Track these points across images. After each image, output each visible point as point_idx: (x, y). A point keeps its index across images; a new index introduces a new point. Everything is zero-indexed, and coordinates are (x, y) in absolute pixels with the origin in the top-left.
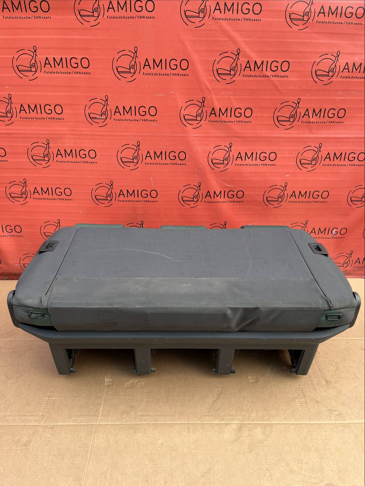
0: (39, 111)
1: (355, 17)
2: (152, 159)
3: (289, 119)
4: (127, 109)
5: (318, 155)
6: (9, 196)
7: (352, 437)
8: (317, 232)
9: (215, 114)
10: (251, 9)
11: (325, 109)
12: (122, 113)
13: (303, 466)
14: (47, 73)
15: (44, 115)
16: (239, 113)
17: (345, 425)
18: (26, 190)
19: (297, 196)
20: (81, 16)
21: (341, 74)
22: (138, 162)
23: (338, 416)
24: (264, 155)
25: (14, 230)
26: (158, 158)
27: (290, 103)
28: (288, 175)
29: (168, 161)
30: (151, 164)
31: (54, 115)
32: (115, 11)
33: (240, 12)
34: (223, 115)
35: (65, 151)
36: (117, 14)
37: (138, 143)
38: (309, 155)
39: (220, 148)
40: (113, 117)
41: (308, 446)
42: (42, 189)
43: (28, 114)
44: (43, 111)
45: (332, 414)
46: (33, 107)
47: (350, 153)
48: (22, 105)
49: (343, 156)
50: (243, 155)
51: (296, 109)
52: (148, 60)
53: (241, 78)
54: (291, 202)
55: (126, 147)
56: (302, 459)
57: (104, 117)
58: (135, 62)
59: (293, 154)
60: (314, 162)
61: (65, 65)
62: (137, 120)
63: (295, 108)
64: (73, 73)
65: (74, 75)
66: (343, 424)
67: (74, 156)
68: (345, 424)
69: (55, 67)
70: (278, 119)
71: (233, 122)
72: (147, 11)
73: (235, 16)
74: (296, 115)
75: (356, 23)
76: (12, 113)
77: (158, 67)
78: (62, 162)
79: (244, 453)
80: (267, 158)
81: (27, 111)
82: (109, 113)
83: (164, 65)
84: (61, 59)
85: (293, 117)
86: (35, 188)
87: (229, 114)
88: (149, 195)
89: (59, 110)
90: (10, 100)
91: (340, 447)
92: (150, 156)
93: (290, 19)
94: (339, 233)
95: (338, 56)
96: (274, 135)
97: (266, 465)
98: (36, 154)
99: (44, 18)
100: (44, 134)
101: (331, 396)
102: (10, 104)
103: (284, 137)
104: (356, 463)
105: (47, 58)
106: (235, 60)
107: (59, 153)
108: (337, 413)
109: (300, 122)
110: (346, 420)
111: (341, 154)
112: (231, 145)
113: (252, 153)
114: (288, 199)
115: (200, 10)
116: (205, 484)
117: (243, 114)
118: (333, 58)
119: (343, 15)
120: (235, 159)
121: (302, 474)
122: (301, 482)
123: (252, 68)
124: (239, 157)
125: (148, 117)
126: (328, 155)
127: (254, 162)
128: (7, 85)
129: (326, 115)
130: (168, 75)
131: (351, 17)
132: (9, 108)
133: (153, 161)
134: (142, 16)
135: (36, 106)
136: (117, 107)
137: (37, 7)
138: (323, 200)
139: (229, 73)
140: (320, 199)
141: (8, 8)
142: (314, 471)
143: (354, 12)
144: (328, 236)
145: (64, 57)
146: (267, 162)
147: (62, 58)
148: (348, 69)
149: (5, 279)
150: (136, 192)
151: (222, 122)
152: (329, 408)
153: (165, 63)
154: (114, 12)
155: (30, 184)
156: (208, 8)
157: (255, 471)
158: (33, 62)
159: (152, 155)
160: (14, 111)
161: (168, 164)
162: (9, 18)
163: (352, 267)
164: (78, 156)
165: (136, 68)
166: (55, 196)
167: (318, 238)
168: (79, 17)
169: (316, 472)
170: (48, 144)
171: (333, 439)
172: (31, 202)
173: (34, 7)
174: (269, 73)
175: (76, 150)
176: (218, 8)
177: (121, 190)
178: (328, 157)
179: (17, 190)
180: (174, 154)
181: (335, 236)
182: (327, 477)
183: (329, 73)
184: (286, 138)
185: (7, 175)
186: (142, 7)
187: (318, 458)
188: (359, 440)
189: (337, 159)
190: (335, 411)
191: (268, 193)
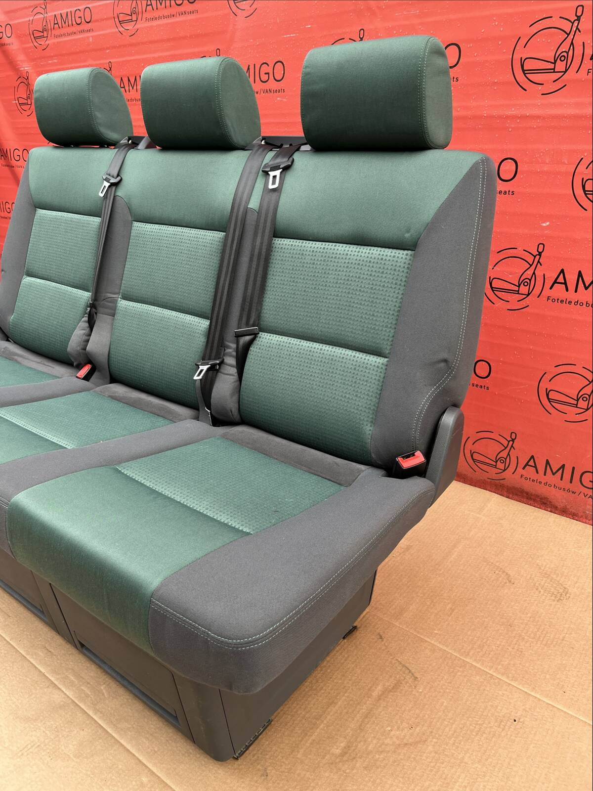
3: (552, 66)
19: (572, 286)
27: (556, 22)
28: (548, 223)
51: (571, 36)
54: (554, 301)
59: (564, 163)
63: (568, 35)
70: (522, 66)
74: (571, 52)
85: (563, 58)
96: (513, 112)
103: (538, 117)
114: (547, 292)
184: (544, 118)
191: (494, 266)
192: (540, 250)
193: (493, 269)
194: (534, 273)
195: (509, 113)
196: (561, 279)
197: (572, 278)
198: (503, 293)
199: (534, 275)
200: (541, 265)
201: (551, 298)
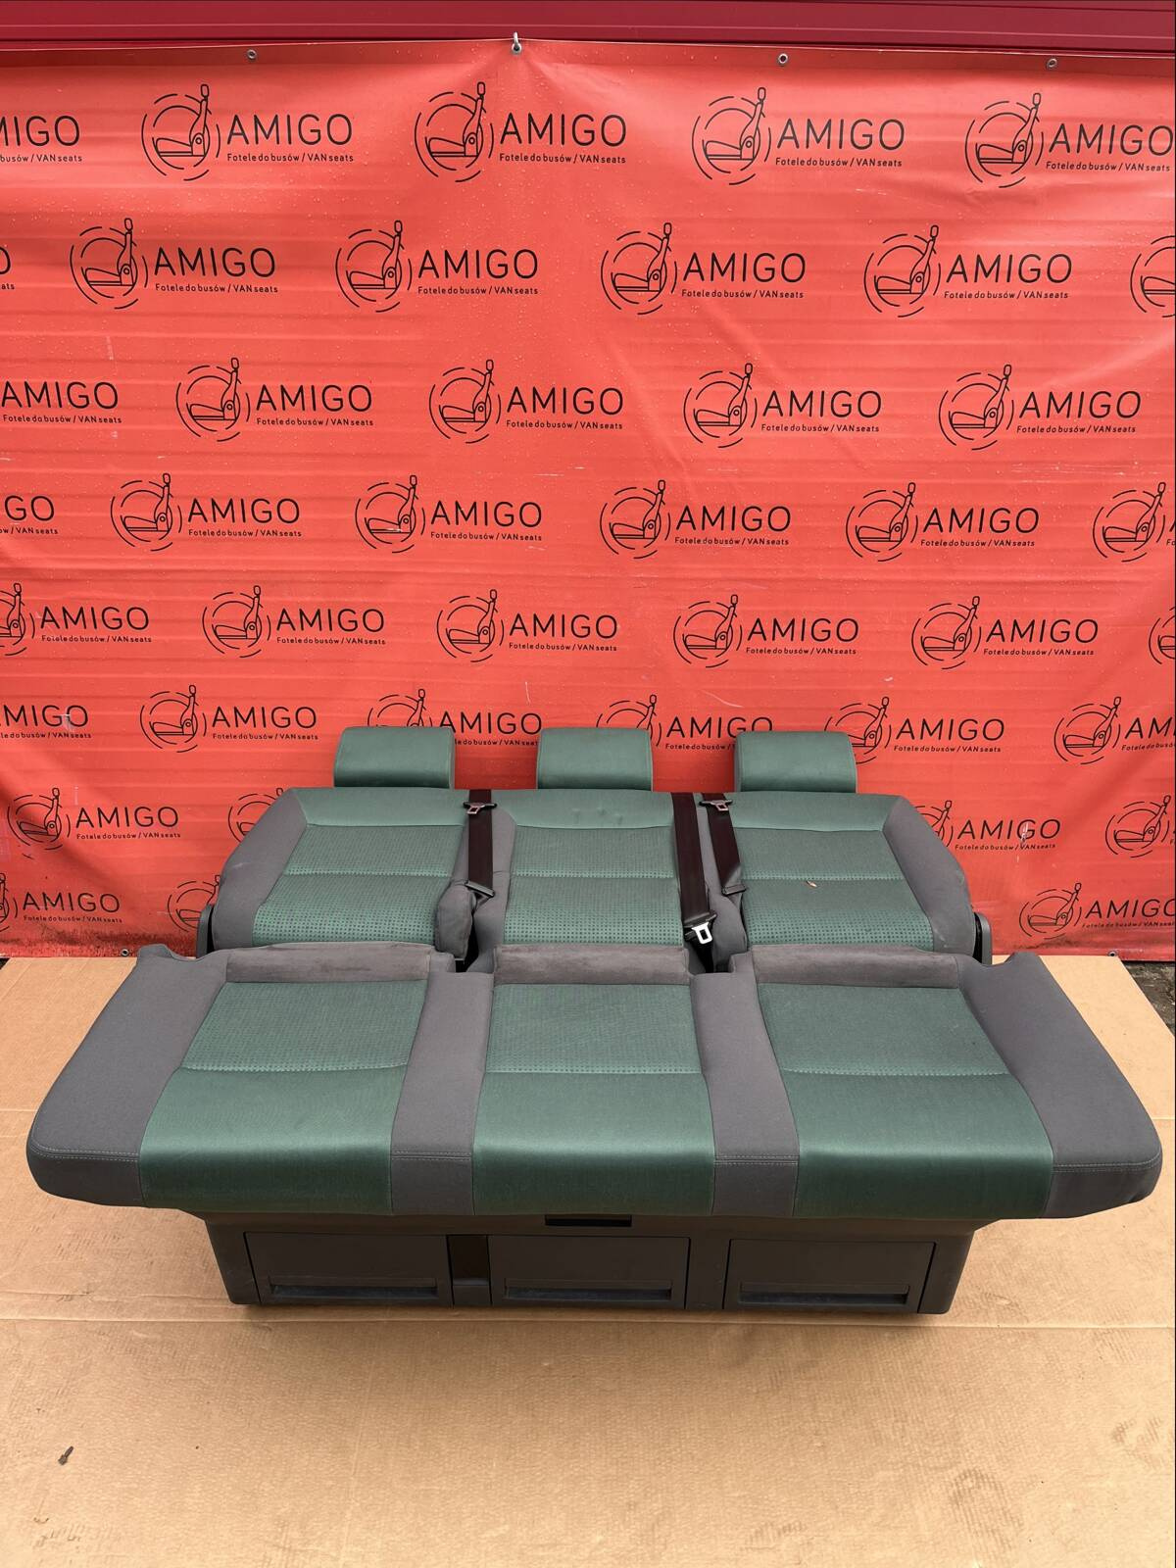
0: (238, 515)
1: (1048, 280)
2: (527, 634)
3: (887, 535)
4: (466, 509)
5: (970, 627)
6: (149, 731)
7: (1041, 1362)
8: (978, 833)
9: (691, 521)
10: (778, 268)
11: (983, 510)
12: (452, 519)
13: (906, 1427)
14: (264, 422)
15: (251, 525)
16: (754, 520)
17: (1023, 1333)
18: (193, 714)
19: (917, 734)
20: (352, 285)
21: (1017, 421)
22: (490, 643)
23: (1008, 1311)
24: (823, 625)
25: (156, 820)
26: (544, 631)
27: (888, 496)
28: (891, 678)
29: (570, 639)
30: (524, 646)
31: (275, 524)
32: (438, 276)
33: (750, 275)
34: (713, 524)
35: (302, 613)
36: (443, 283)
37: (493, 593)
38: (947, 627)
39: (705, 607)
40: (429, 528)
41: (922, 1381)
42: (236, 710)
43: (209, 522)
44: (248, 515)
45: (991, 1304)
46: (223, 505)
47: (1057, 622)
48: (195, 501)
49: (1037, 628)
50: (768, 627)
51: (905, 509)
52: (520, 390)
53: (758, 433)
54: (901, 749)
55: (461, 603)
56: (907, 1410)
57: (406, 528)
58: (488, 395)
59: (903, 623)
60: (959, 646)
61: (309, 403)
62: (491, 537)
63: (902, 508)
64: (330, 422)
65: (331, 428)
66: (1020, 1331)
67: (325, 626)
68: (1025, 1331)
69: (284, 408)
70: (857, 534)
71: (741, 543)
72: (519, 275)
73: (738, 285)
74: (905, 524)
75: (1051, 295)
76: (170, 521)
77: (544, 406)
78: (292, 641)
79: (758, 1392)
80: (834, 635)
81: (209, 516)
82: (420, 517)
83: (559, 402)
84: (301, 389)
85: (897, 530)
86: (219, 709)
87: (728, 523)
88: (518, 726)
89: (288, 512)
90: (166, 488)
91: (1007, 1385)
92: (524, 628)
93: (878, 290)
94: (1038, 832)
95: (1007, 377)
96: (850, 576)
97: (814, 1422)
98: (226, 621)
99: (261, 289)
100: (247, 571)
101: (992, 1259)
102: (165, 500)
104: (1045, 1425)
105: (264, 388)
106: (740, 390)
107: (284, 619)
108: (1005, 1302)
109: (917, 544)
110: (1028, 1321)
111: (1033, 623)
112: (734, 602)
113: (793, 622)
114: (893, 741)
115: (650, 273)
116: (658, 1462)
117: (765, 522)
118: (996, 384)
119: (1015, 276)
120: (746, 636)
121: (904, 1447)
122: (900, 1465)
123: (785, 409)
124: (758, 629)
125: (517, 528)
126: (996, 626)
127: (797, 644)
128: (160, 453)
129: (986, 523)
130: (570, 426)
131: (1035, 280)
132: (162, 508)
133: (532, 640)
134: (506, 289)
135: (231, 503)
136: (440, 503)
137: (243, 264)
138: (988, 744)
139: (727, 420)
140: (980, 741)
141: (169, 265)
142: (934, 1441)
143: (1044, 269)
144: (1009, 843)
145: (307, 386)
146: (834, 643)
147: (302, 387)
148: (1036, 408)
149: (125, 952)
150: (484, 719)
151: (710, 542)
152: (985, 1291)
153: (562, 397)
154: (435, 276)
155: (204, 698)
156: (670, 267)
157: (786, 1437)
158: (229, 395)
159: (529, 624)
160: (176, 515)
161: (568, 648)
162: (172, 288)
163: (1080, 924)
164: (335, 625)
165: (488, 409)
166: (271, 729)
167: (982, 848)
168: (348, 288)
169: (941, 1441)
170: (258, 596)
171: (989, 1365)
172: (206, 747)
173: (236, 264)
174: (828, 420)
175: (329, 611)
176: (694, 267)
177: (446, 714)
178: (997, 630)
179: (171, 714)
180: (586, 623)
181: (1026, 843)
182: (967, 1454)
183: (984, 419)
185: (147, 675)
186: (506, 266)
187: (947, 1408)
188: (1057, 1369)
189: (1022, 636)
190: (1001, 1298)
192: (885, 703)
195: (845, 577)
199: (880, 728)
200: (887, 717)
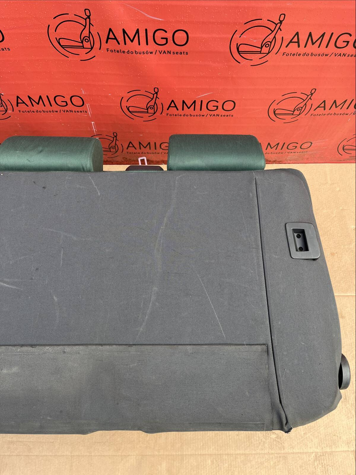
19: (302, 43)
114: (283, 49)
191: (241, 35)
192: (281, 19)
193: (240, 37)
194: (275, 37)
196: (296, 39)
197: (303, 38)
198: (248, 54)
199: (274, 39)
200: (281, 30)
201: (286, 54)
